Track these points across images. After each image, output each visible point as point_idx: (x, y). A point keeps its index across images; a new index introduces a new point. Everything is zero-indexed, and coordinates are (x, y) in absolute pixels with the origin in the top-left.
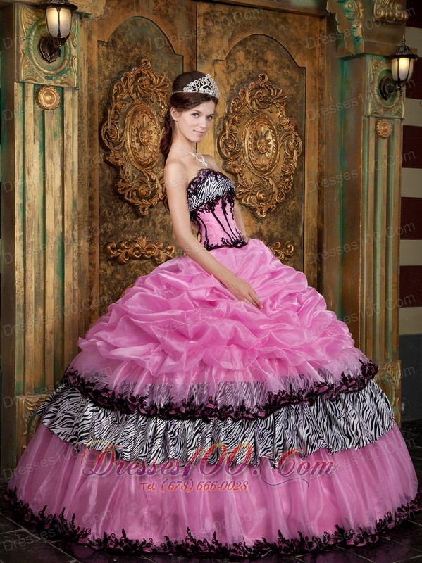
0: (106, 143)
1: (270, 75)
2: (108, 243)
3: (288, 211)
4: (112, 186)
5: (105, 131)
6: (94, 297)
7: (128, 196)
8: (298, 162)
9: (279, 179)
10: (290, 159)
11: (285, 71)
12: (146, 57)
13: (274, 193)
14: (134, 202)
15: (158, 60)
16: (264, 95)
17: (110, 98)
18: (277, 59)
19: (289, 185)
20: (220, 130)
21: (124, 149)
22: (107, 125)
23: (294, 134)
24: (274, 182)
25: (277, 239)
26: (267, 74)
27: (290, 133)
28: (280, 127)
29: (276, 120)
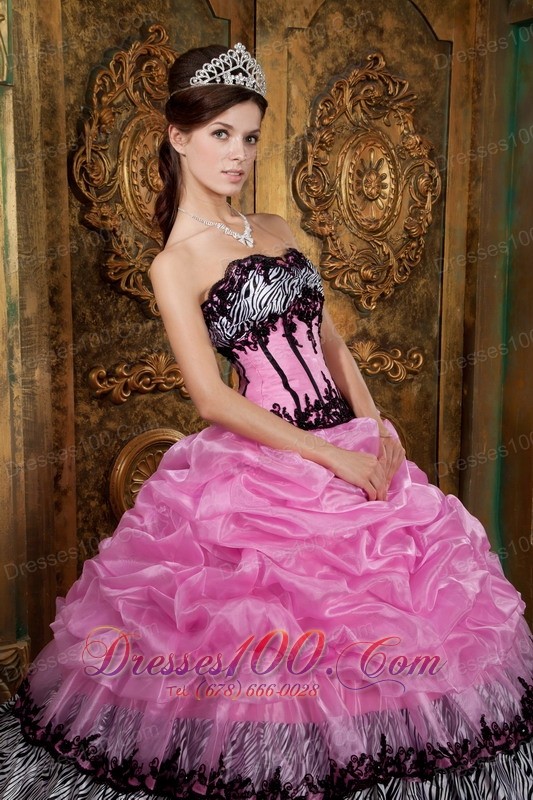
0: (83, 188)
1: (388, 55)
2: (91, 369)
3: (415, 297)
4: (97, 266)
5: (79, 166)
6: (66, 466)
7: (127, 284)
8: (433, 213)
9: (399, 243)
10: (420, 208)
11: (414, 49)
12: (158, 23)
13: (391, 267)
14: (139, 293)
15: (182, 29)
16: (377, 94)
17: (89, 102)
18: (402, 26)
19: (417, 254)
20: (297, 158)
21: (118, 198)
22: (84, 153)
23: (428, 164)
24: (392, 249)
25: (394, 345)
26: (382, 54)
27: (421, 162)
28: (403, 151)
29: (396, 139)
